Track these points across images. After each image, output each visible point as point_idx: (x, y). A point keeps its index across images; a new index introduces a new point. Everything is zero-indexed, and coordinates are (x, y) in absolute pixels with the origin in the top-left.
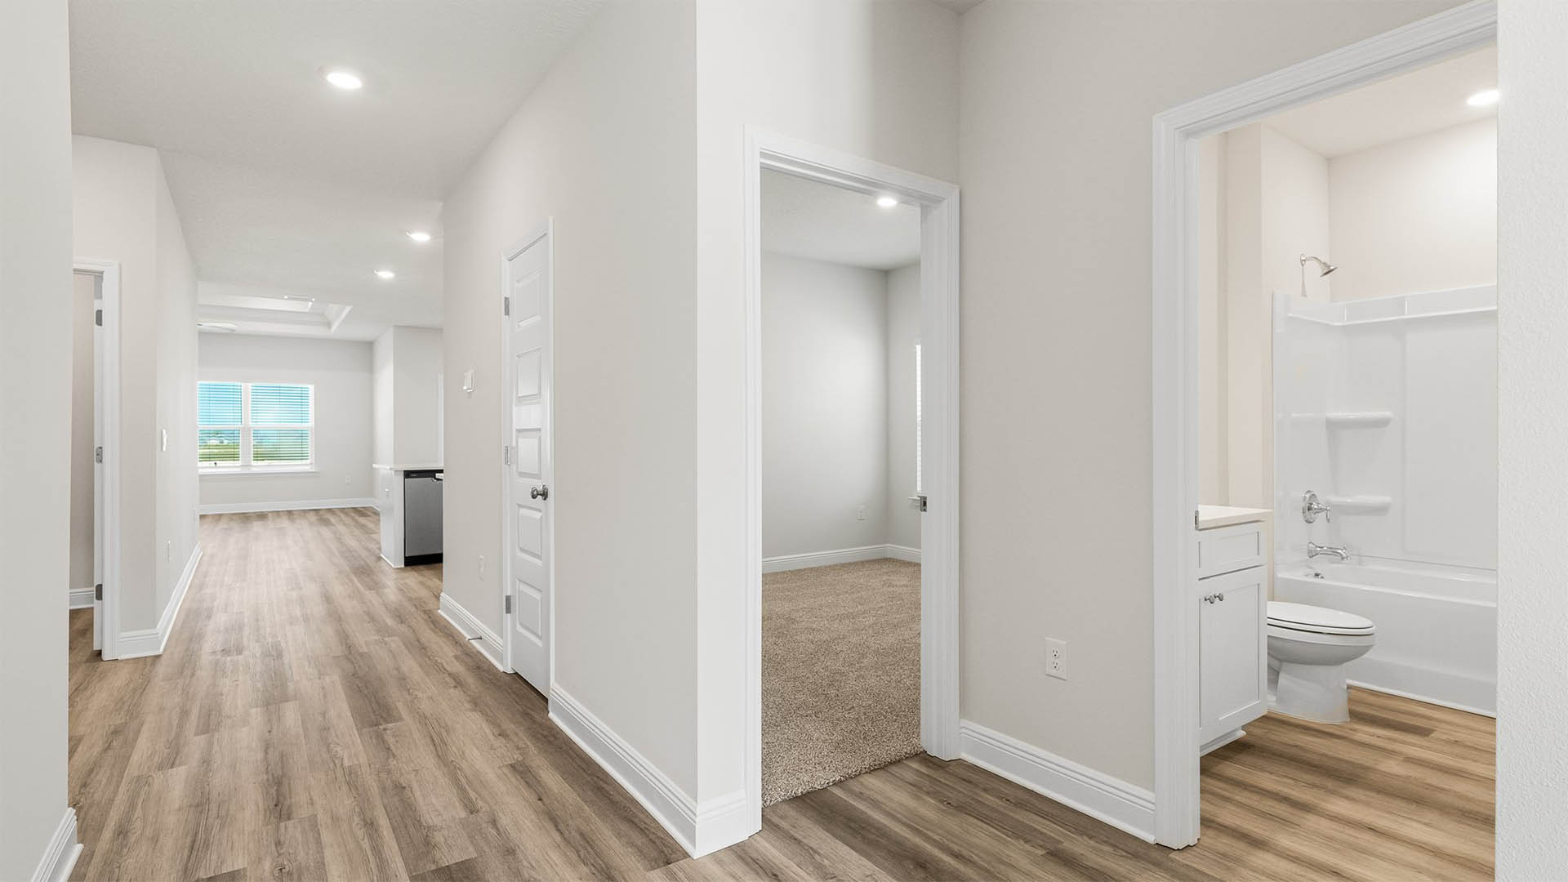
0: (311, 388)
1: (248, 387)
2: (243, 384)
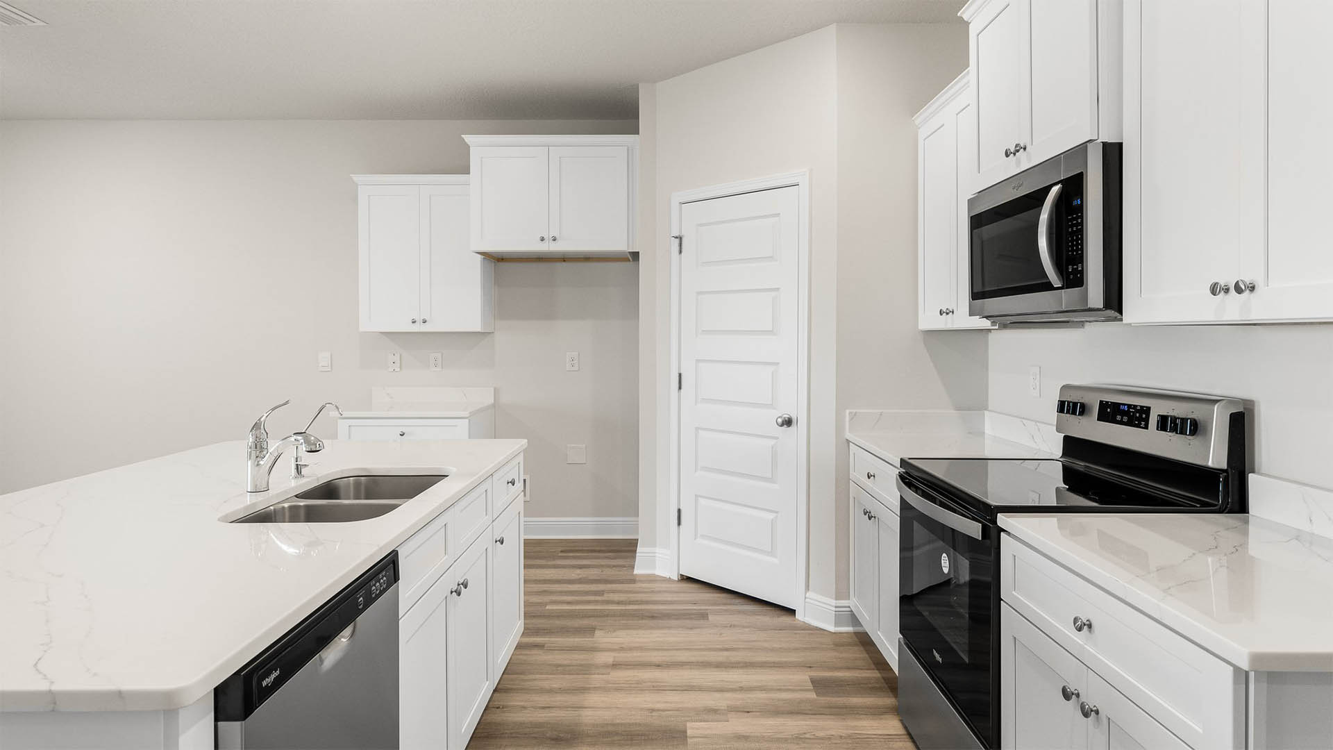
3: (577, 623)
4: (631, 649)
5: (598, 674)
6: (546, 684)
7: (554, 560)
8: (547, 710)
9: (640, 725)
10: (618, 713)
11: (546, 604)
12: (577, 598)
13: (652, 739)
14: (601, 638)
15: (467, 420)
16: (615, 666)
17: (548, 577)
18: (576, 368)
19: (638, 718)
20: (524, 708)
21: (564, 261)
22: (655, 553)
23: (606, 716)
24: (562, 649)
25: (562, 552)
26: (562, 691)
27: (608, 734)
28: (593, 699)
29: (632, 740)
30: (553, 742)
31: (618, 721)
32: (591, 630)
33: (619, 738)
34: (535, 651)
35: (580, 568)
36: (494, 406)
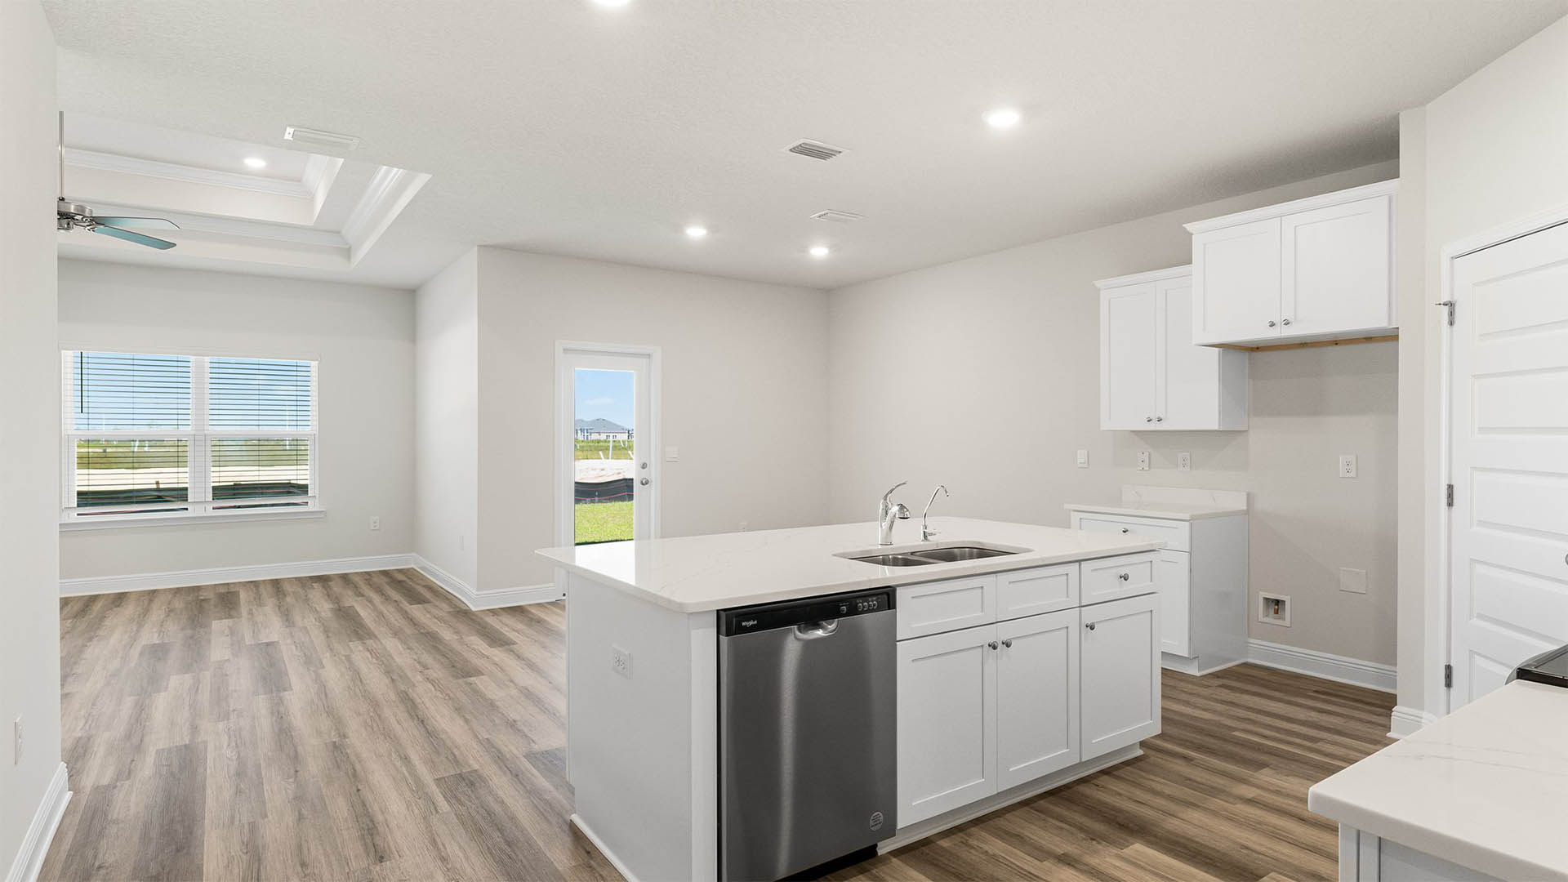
0: (314, 364)
1: (200, 364)
2: (192, 358)
3: (1249, 754)
4: (1288, 796)
5: (1221, 800)
6: (1158, 787)
7: (1297, 696)
8: (1139, 805)
9: (1218, 851)
10: (1206, 835)
11: (1236, 729)
12: (1278, 735)
13: (1216, 866)
14: (1265, 776)
15: (1187, 524)
16: (1250, 802)
17: (1268, 709)
18: (1352, 474)
19: (1222, 846)
20: (1120, 794)
21: (1337, 344)
22: (1421, 718)
23: (1191, 831)
24: (1208, 769)
25: (1316, 692)
26: (1170, 798)
27: (1177, 843)
28: (1195, 815)
29: (1194, 857)
30: (1117, 826)
31: (1197, 839)
32: (1263, 765)
33: (1186, 852)
34: (1179, 761)
35: (1319, 712)
36: (1247, 512)
